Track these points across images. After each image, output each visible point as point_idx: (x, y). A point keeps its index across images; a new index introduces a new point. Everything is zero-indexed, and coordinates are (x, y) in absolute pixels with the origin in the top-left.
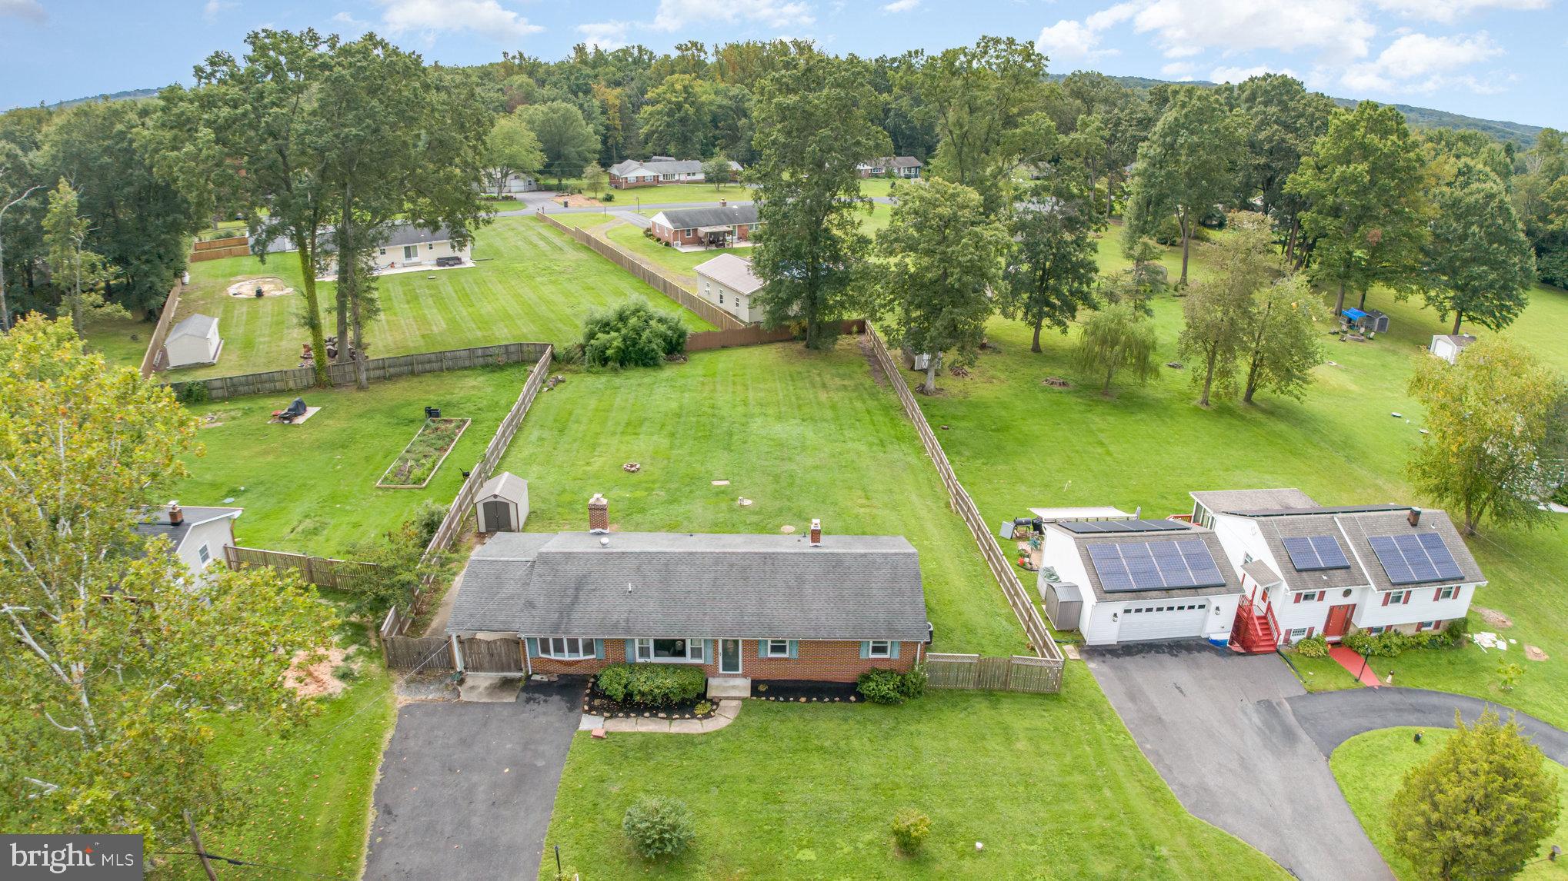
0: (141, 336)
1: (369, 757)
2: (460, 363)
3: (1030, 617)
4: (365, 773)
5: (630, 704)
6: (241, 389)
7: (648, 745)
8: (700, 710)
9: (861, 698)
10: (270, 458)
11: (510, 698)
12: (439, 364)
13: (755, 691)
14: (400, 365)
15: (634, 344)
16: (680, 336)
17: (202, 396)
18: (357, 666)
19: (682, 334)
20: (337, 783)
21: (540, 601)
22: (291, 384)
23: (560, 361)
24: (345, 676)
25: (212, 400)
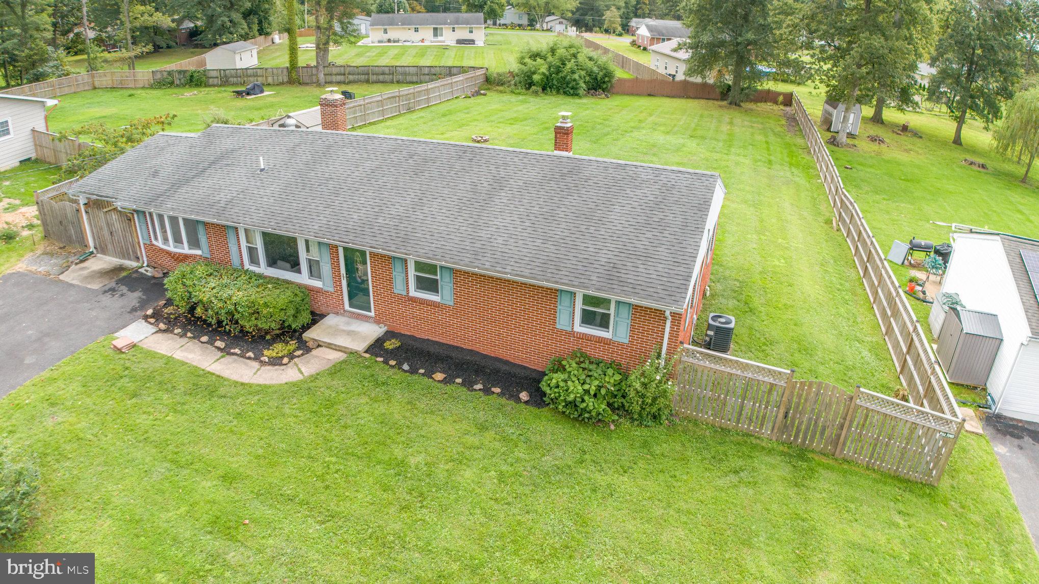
2: (409, 78)
3: (911, 345)
6: (231, 79)
9: (539, 399)
11: (97, 285)
12: (391, 76)
13: (376, 346)
14: (358, 74)
16: (605, 75)
17: (201, 82)
19: (609, 74)
22: (270, 80)
23: (490, 82)
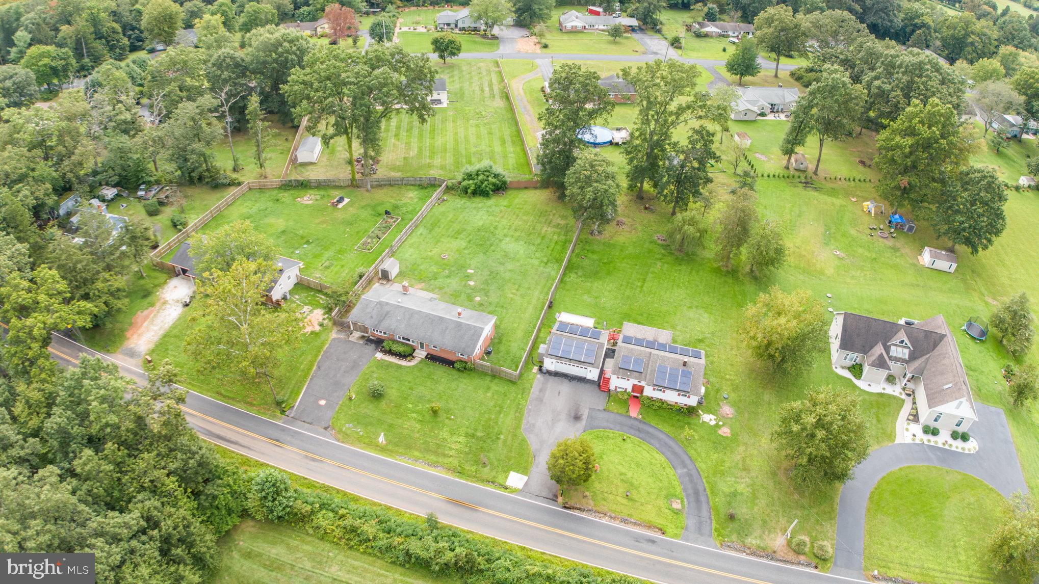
0: (290, 138)
1: (319, 352)
4: (317, 356)
5: (390, 352)
6: (322, 183)
7: (390, 365)
8: (409, 358)
9: (453, 367)
10: (324, 226)
11: (361, 342)
13: (426, 357)
15: (480, 187)
16: (502, 183)
17: (307, 186)
18: (326, 322)
19: (504, 182)
20: (309, 357)
21: (375, 317)
22: (342, 184)
23: (449, 189)
24: (321, 325)
25: (311, 188)
